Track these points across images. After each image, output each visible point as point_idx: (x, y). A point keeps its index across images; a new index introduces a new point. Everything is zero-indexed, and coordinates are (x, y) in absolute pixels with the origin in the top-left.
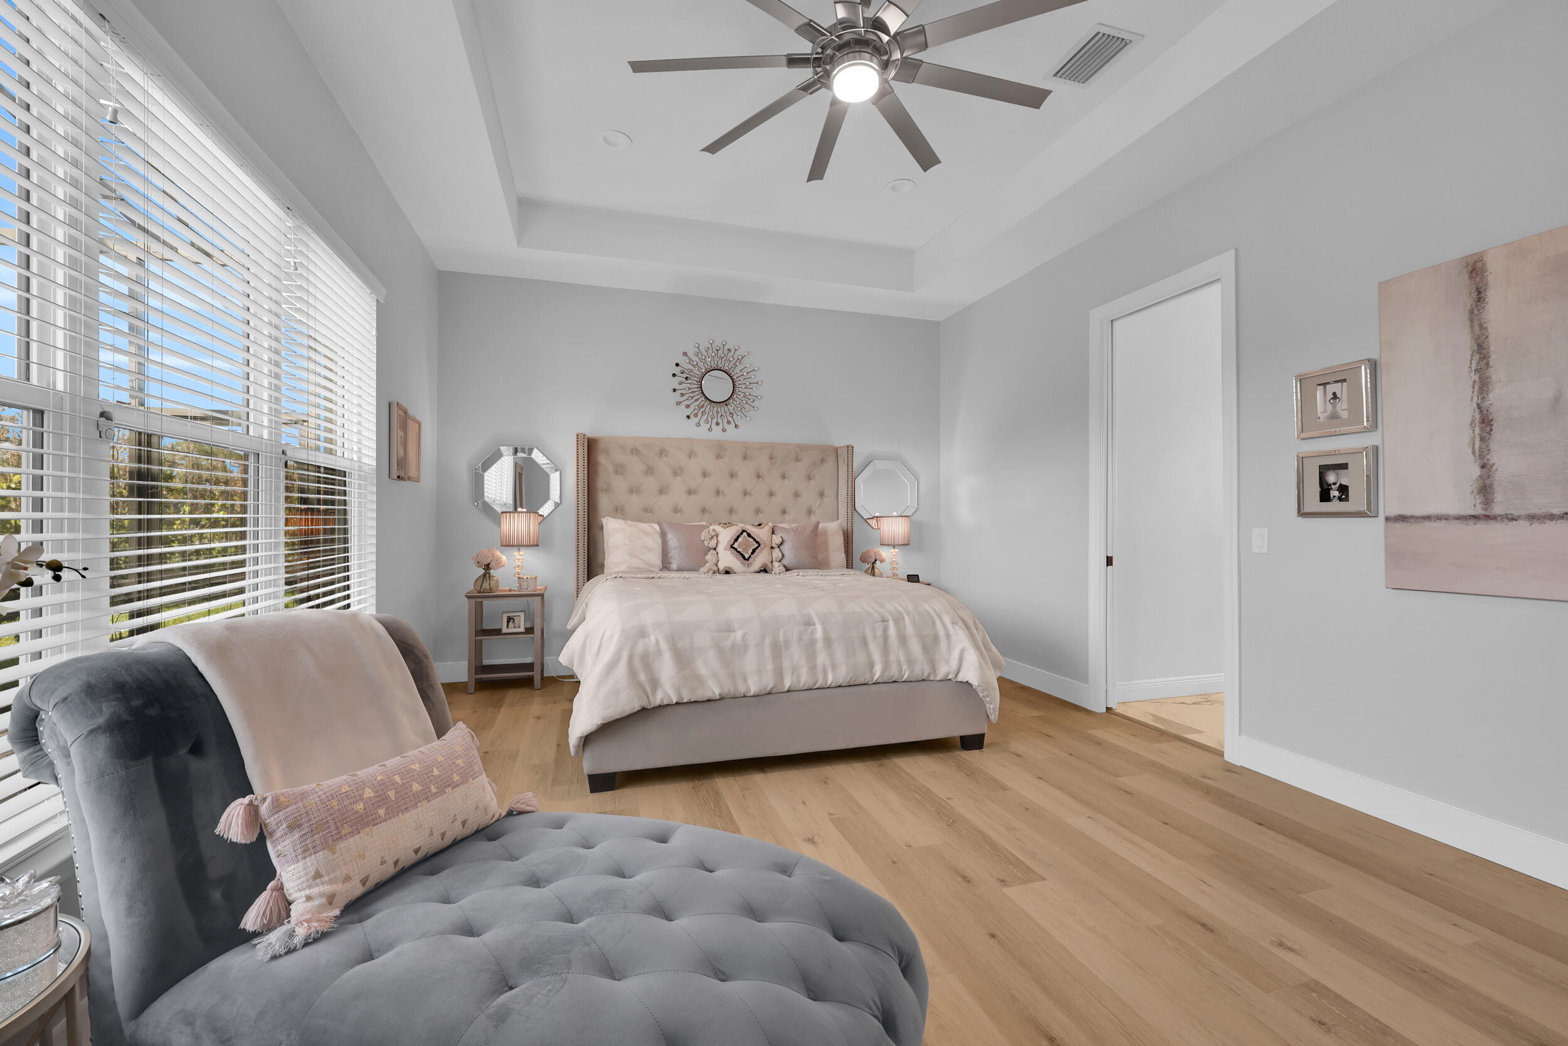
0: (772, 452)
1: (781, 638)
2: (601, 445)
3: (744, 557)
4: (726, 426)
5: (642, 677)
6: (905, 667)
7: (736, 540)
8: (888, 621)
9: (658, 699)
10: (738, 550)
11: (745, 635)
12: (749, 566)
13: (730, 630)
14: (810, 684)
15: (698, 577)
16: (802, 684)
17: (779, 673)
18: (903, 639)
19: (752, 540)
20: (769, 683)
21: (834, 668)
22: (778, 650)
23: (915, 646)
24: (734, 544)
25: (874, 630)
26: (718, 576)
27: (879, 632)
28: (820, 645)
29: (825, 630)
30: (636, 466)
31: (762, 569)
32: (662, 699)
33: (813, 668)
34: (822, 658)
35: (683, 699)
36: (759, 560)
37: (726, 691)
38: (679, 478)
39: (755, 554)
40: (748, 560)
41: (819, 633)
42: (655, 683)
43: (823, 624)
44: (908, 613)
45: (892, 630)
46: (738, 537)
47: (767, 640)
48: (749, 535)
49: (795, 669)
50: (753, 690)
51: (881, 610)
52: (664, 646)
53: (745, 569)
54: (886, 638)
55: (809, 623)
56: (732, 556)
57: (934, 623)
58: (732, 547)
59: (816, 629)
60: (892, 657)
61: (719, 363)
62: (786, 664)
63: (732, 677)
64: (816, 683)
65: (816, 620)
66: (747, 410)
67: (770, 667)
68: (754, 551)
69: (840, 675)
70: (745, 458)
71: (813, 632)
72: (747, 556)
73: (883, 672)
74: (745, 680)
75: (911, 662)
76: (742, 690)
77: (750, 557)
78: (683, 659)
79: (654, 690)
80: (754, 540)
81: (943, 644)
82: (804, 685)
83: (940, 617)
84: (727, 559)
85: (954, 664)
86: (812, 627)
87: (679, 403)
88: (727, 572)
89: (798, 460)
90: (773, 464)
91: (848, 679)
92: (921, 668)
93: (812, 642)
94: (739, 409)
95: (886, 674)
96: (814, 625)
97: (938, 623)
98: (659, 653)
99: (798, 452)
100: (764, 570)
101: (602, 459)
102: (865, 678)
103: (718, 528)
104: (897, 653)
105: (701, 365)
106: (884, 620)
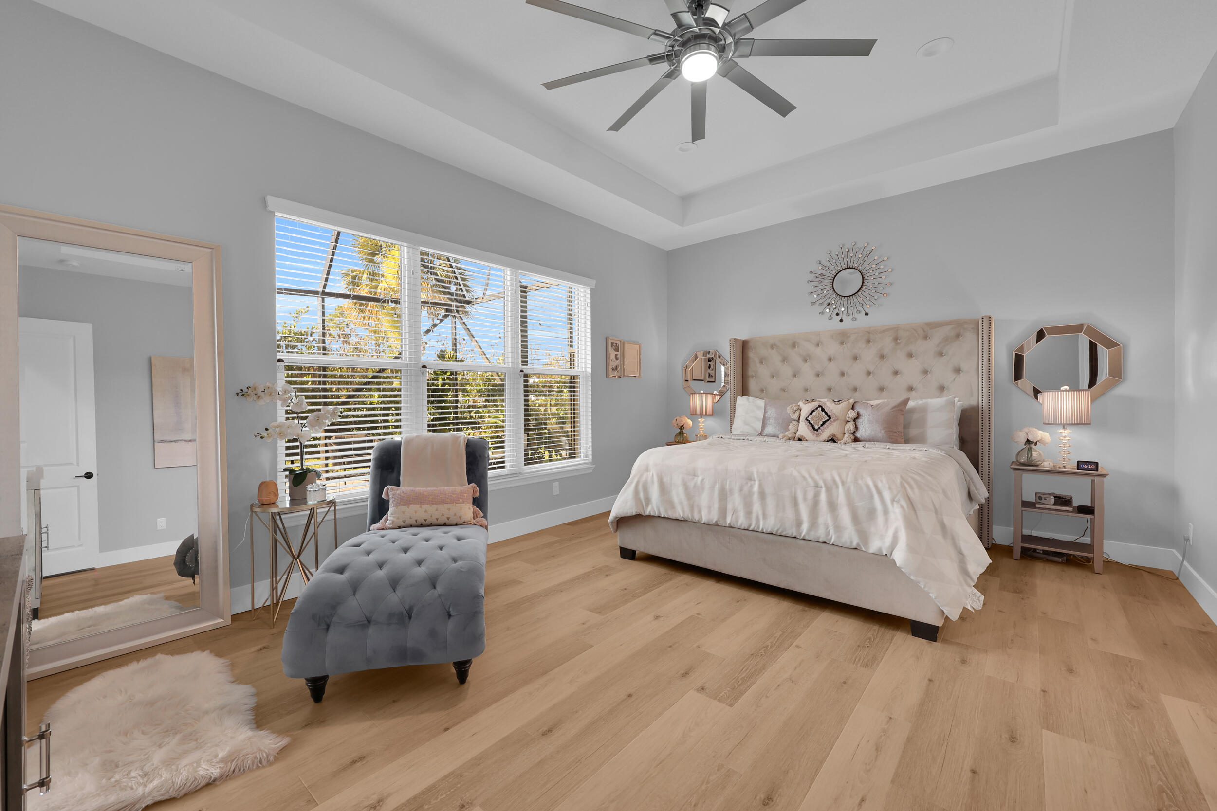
0: (896, 335)
1: (728, 487)
2: (751, 344)
3: (814, 428)
4: (856, 315)
5: (641, 495)
6: (832, 532)
7: (811, 414)
8: (821, 487)
9: (648, 511)
10: (811, 422)
11: (703, 480)
12: (817, 435)
13: (695, 475)
14: (745, 526)
15: (775, 442)
16: (739, 524)
17: (723, 511)
18: (832, 506)
19: (824, 414)
20: (714, 517)
21: (765, 516)
22: (723, 496)
23: (845, 515)
24: (808, 417)
25: (805, 494)
26: (791, 442)
27: (810, 495)
28: (756, 497)
29: (760, 486)
30: (775, 357)
31: (830, 439)
32: (650, 512)
33: (749, 513)
34: (757, 508)
35: (661, 515)
36: (826, 433)
37: (686, 516)
38: (808, 364)
39: (825, 426)
40: (817, 430)
41: (756, 488)
42: (648, 501)
43: (760, 481)
44: (843, 483)
45: (823, 497)
46: (813, 411)
47: (717, 487)
48: (823, 410)
49: (735, 511)
50: (704, 520)
51: (817, 477)
52: (655, 479)
53: (814, 438)
54: (816, 503)
55: (750, 478)
56: (805, 426)
57: (872, 496)
58: (806, 419)
59: (754, 484)
60: (821, 520)
61: (849, 262)
62: (730, 507)
63: (692, 507)
64: (750, 526)
65: (756, 476)
66: (876, 297)
67: (716, 506)
68: (824, 423)
69: (769, 524)
70: (868, 341)
71: (752, 486)
72: (816, 427)
73: (809, 531)
74: (700, 512)
75: (838, 528)
76: (696, 517)
77: (819, 428)
78: (664, 490)
79: (647, 505)
80: (826, 413)
81: (880, 519)
82: (741, 526)
83: (879, 493)
84: (803, 429)
85: (888, 541)
86: (752, 482)
87: (813, 304)
88: (800, 440)
89: (926, 337)
90: (897, 344)
91: (776, 529)
92: (850, 536)
93: (750, 493)
94: (868, 299)
95: (812, 533)
96: (754, 480)
97: (876, 497)
98: (653, 482)
99: (926, 331)
100: (833, 440)
101: (751, 355)
102: (792, 532)
103: (801, 404)
104: (824, 517)
105: (832, 268)
106: (817, 486)
